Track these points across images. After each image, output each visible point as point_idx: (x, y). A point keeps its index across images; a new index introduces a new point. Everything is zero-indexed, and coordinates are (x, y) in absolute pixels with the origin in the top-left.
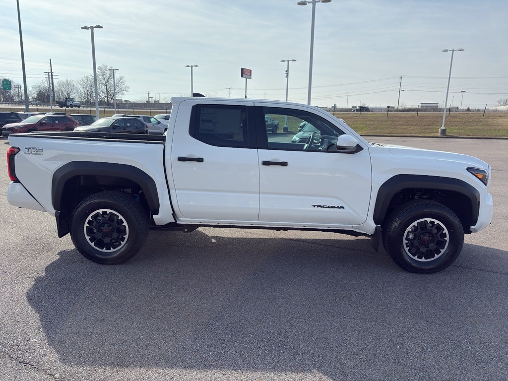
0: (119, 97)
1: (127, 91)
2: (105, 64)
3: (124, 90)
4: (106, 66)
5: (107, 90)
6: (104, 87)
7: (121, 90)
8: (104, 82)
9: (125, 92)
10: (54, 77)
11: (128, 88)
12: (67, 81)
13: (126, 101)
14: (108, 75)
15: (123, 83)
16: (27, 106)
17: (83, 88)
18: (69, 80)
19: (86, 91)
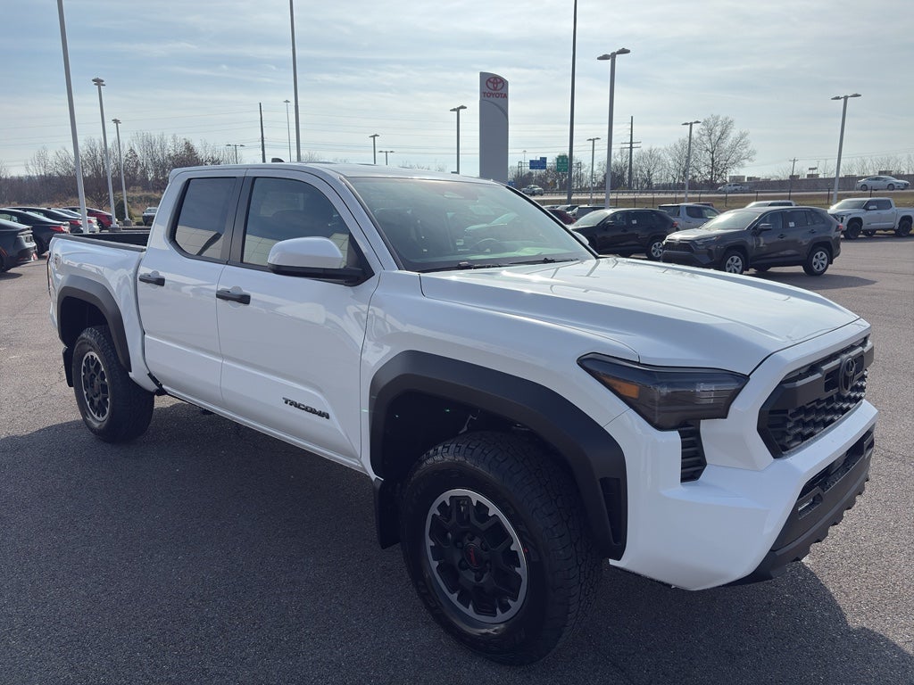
0: (733, 171)
1: (751, 160)
2: (715, 114)
3: (744, 159)
4: (717, 118)
5: (713, 160)
6: (708, 155)
7: (739, 158)
8: (709, 146)
9: (746, 162)
10: (633, 145)
11: (754, 153)
12: (650, 151)
13: (749, 179)
14: (718, 134)
15: (745, 145)
16: (570, 196)
17: (674, 160)
18: (653, 148)
19: (678, 165)
